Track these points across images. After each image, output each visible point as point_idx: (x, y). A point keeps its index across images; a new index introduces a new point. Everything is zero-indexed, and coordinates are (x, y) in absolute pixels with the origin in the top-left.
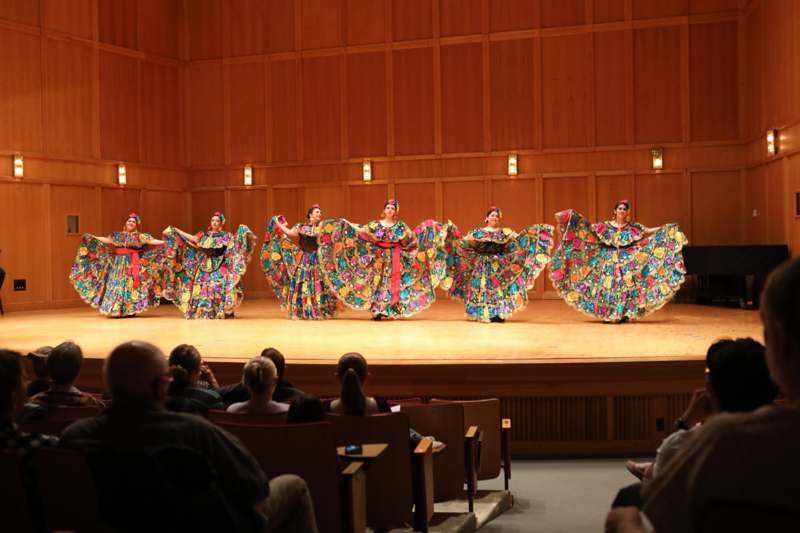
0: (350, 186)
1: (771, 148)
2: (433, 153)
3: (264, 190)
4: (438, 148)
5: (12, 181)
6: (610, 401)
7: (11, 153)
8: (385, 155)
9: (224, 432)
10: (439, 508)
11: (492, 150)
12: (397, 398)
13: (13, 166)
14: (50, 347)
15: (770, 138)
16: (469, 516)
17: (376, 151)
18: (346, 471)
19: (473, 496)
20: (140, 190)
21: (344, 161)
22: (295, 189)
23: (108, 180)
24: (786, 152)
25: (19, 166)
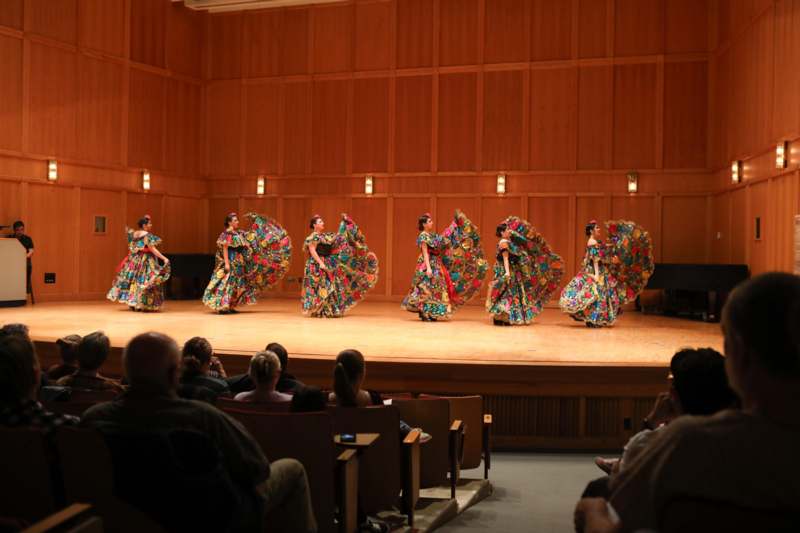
0: (353, 199)
1: (735, 177)
2: (428, 171)
3: (275, 199)
4: (434, 166)
5: (46, 183)
6: (583, 402)
7: (45, 158)
8: (386, 172)
9: (231, 419)
10: (424, 493)
11: (483, 170)
12: (389, 393)
13: (48, 170)
15: (735, 168)
16: (451, 501)
17: (377, 167)
18: (340, 458)
19: (455, 484)
20: (162, 195)
21: (348, 176)
22: (304, 199)
23: (132, 183)
24: (748, 181)
25: (53, 170)
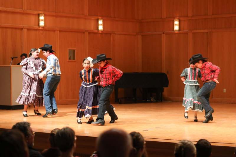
3: (186, 33)
5: (38, 29)
7: (38, 13)
13: (39, 20)
14: (59, 129)
20: (111, 34)
22: (207, 32)
23: (92, 28)
25: (42, 20)
